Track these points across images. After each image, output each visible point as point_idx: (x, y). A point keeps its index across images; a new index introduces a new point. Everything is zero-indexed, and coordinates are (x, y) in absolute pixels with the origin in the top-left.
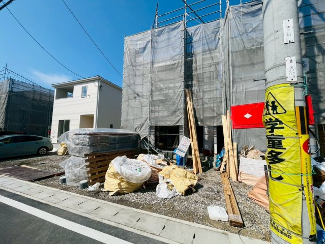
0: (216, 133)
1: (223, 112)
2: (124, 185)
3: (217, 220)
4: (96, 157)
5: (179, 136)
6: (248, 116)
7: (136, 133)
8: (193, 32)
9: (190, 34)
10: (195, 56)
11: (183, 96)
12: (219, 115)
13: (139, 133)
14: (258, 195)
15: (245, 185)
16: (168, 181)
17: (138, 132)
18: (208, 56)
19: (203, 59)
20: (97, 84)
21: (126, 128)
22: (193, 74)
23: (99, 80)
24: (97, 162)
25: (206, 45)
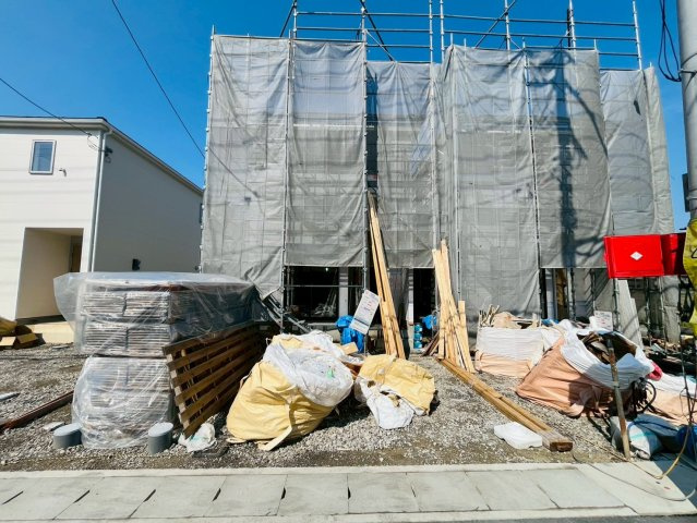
0: (412, 283)
1: (435, 243)
2: (301, 415)
3: (527, 447)
4: (188, 351)
5: (337, 289)
6: (636, 256)
7: (248, 283)
8: (378, 71)
9: (373, 76)
10: (382, 124)
11: (364, 204)
12: (428, 249)
13: (256, 282)
14: (545, 390)
15: (492, 376)
16: (384, 388)
17: (253, 280)
18: (409, 129)
19: (398, 132)
20: (95, 140)
21: (220, 270)
22: (378, 159)
23: (103, 131)
24: (193, 365)
25: (404, 107)
